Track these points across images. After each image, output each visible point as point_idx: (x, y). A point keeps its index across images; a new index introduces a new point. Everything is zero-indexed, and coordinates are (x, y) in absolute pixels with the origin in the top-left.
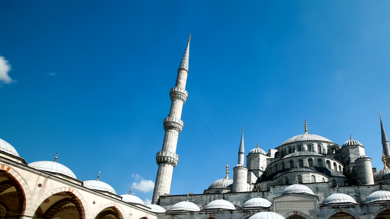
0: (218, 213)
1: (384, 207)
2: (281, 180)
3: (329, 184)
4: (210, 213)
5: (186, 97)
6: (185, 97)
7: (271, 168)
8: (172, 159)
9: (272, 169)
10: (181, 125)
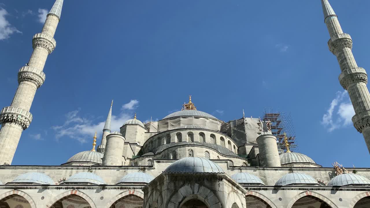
0: (84, 188)
1: (304, 192)
2: (167, 155)
3: (227, 162)
4: (73, 188)
5: (53, 47)
6: (51, 46)
7: (152, 142)
8: (24, 118)
9: (154, 142)
10: (42, 79)
